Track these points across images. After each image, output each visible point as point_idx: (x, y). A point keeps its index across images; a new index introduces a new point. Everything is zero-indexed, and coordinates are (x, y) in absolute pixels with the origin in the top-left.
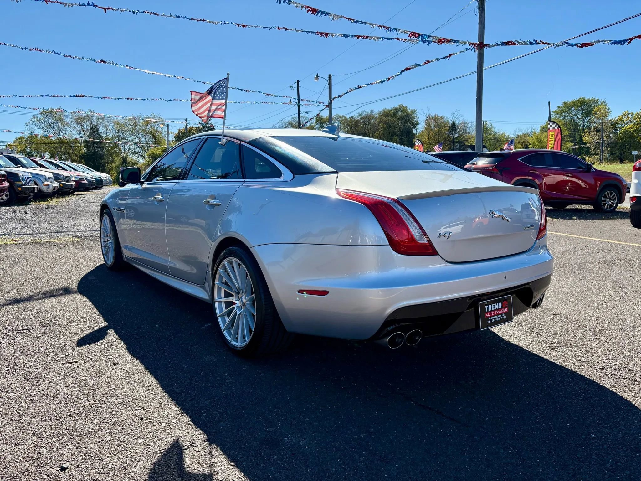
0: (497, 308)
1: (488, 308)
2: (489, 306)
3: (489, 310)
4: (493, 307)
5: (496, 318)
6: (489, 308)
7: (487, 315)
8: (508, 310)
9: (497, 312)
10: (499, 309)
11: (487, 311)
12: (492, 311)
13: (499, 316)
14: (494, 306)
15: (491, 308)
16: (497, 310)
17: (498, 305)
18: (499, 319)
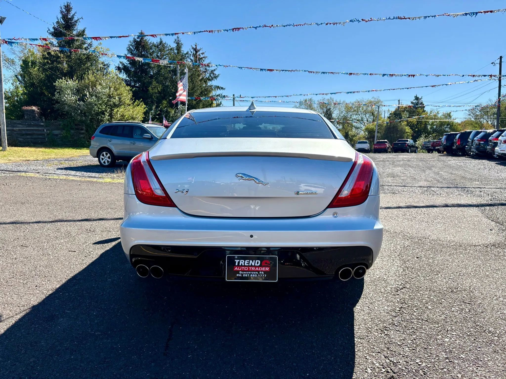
0: (253, 265)
1: (239, 262)
2: (241, 261)
3: (240, 264)
4: (246, 262)
5: (250, 274)
7: (236, 268)
8: (270, 269)
9: (253, 269)
10: (255, 266)
11: (237, 264)
12: (245, 266)
13: (255, 273)
14: (249, 262)
15: (244, 263)
18: (255, 276)
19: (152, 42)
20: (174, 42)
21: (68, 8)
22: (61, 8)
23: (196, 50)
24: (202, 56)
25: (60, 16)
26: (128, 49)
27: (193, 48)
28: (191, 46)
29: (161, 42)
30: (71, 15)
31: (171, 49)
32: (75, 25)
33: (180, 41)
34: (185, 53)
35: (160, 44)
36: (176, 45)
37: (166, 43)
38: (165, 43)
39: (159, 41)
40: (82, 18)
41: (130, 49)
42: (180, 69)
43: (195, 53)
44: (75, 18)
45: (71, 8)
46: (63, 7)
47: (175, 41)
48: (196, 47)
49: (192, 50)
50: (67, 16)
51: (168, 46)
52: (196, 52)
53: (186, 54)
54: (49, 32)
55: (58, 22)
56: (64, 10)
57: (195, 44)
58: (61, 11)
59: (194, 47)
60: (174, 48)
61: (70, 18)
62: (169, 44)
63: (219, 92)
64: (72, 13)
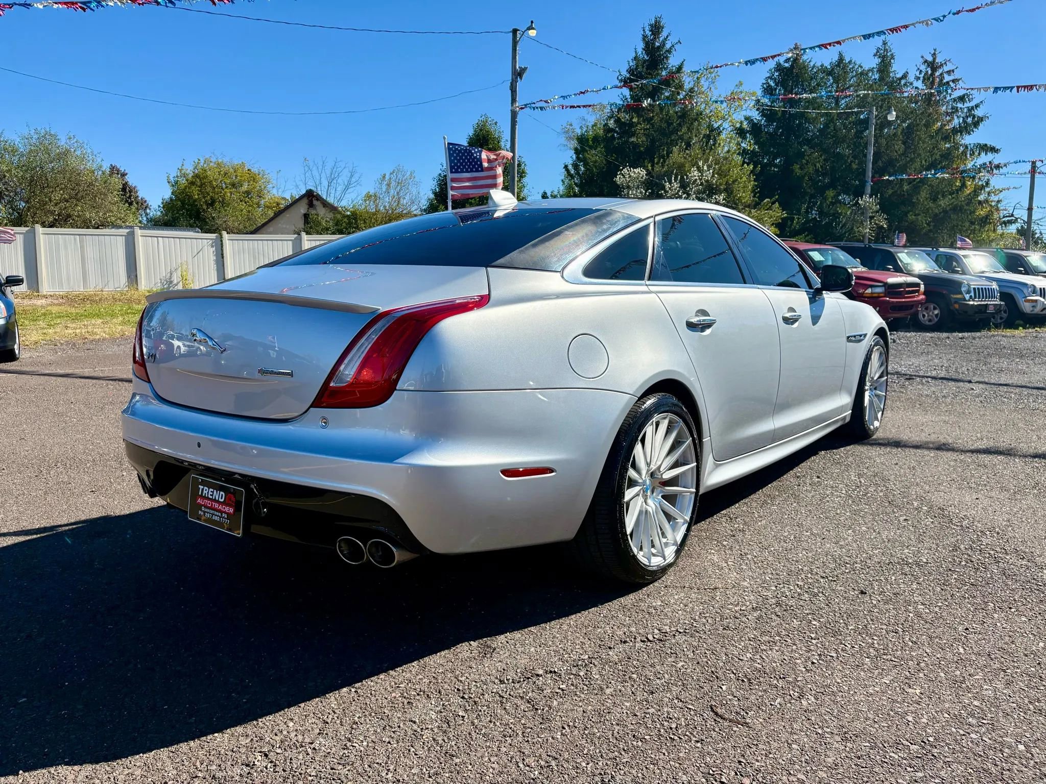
0: (217, 499)
1: (203, 489)
2: (205, 488)
3: (204, 495)
4: (210, 493)
5: (213, 514)
6: (205, 492)
7: (199, 501)
9: (216, 505)
10: (218, 502)
11: (200, 494)
12: (208, 498)
13: (217, 514)
14: (213, 492)
15: (208, 493)
16: (215, 501)
17: (220, 496)
18: (216, 518)
19: (819, 64)
20: (875, 55)
21: (656, 28)
22: (644, 30)
23: (933, 66)
24: (947, 78)
25: (641, 46)
26: (765, 86)
27: (926, 61)
28: (922, 57)
29: (841, 59)
30: (661, 39)
31: (862, 74)
32: (667, 58)
33: (890, 51)
34: (899, 76)
35: (838, 65)
36: (877, 60)
37: (853, 61)
38: (850, 62)
39: (836, 58)
40: (679, 41)
41: (769, 86)
42: (876, 116)
43: (930, 72)
44: (668, 45)
45: (663, 28)
46: (647, 29)
47: (878, 52)
48: (934, 59)
49: (923, 68)
50: (654, 44)
51: (856, 67)
52: (934, 69)
53: (900, 79)
54: (620, 78)
55: (636, 58)
56: (649, 33)
57: (933, 52)
58: (643, 35)
59: (930, 59)
60: (873, 68)
61: (658, 47)
62: (858, 63)
63: (984, 158)
64: (664, 34)
